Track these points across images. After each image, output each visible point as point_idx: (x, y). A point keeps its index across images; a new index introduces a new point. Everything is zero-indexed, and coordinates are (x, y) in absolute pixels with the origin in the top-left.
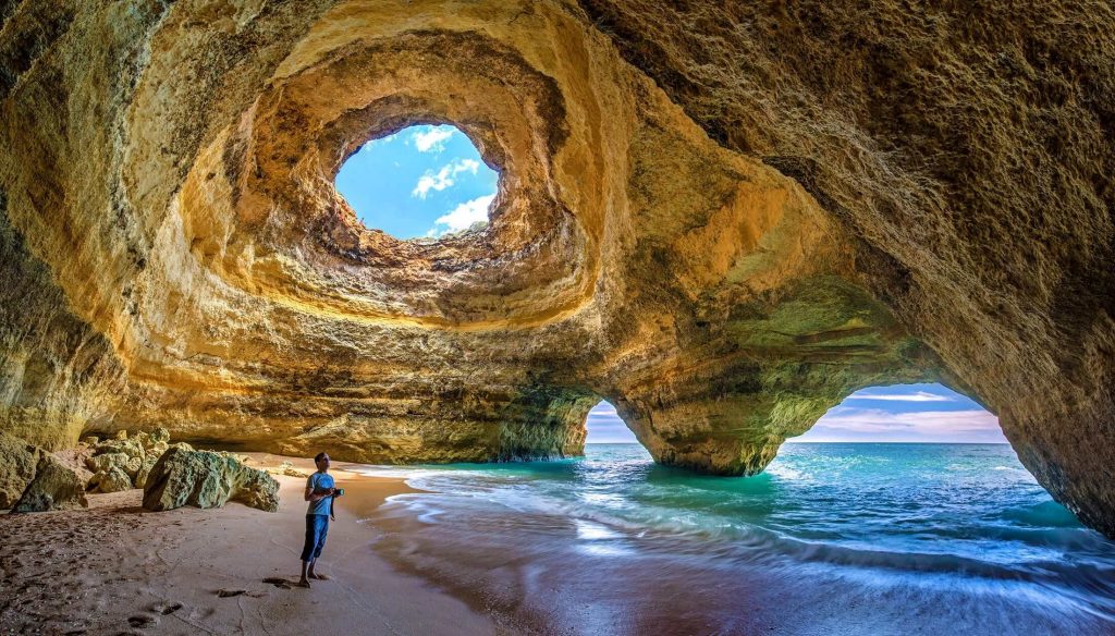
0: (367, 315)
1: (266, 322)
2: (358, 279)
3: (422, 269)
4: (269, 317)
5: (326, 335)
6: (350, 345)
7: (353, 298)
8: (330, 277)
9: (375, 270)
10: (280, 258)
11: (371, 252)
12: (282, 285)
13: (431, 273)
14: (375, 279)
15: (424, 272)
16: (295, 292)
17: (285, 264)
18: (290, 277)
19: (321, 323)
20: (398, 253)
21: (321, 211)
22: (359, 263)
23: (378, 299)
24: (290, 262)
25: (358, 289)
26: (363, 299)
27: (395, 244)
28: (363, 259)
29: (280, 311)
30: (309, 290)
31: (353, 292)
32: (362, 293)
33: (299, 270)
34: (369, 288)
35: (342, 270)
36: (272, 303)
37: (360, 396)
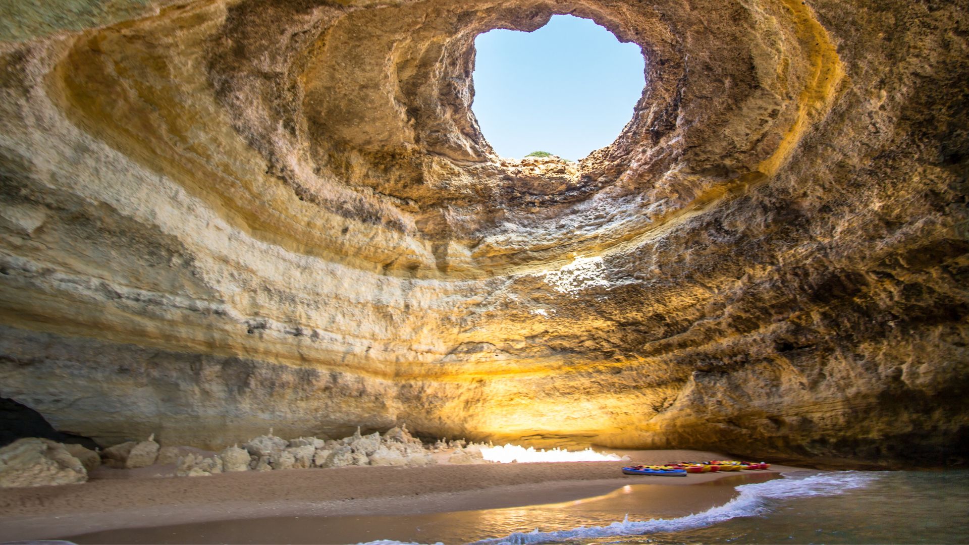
0: (629, 239)
1: (512, 296)
2: (596, 209)
3: (644, 152)
4: (515, 291)
5: (590, 282)
6: (628, 282)
7: (601, 231)
8: (563, 226)
9: (607, 189)
10: (490, 240)
11: (588, 179)
12: (512, 259)
13: (657, 148)
14: (615, 199)
15: (649, 153)
16: (532, 258)
17: (497, 242)
18: (513, 249)
19: (576, 273)
20: (613, 158)
21: (498, 185)
22: (585, 197)
23: (630, 215)
24: (501, 238)
25: (602, 220)
26: (614, 225)
27: (606, 153)
28: (587, 189)
29: (523, 281)
30: (546, 249)
31: (600, 225)
32: (610, 221)
33: (520, 239)
34: (613, 211)
35: (574, 212)
36: (510, 277)
37: (694, 343)
